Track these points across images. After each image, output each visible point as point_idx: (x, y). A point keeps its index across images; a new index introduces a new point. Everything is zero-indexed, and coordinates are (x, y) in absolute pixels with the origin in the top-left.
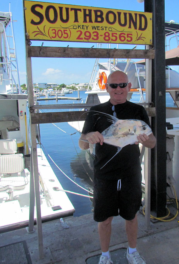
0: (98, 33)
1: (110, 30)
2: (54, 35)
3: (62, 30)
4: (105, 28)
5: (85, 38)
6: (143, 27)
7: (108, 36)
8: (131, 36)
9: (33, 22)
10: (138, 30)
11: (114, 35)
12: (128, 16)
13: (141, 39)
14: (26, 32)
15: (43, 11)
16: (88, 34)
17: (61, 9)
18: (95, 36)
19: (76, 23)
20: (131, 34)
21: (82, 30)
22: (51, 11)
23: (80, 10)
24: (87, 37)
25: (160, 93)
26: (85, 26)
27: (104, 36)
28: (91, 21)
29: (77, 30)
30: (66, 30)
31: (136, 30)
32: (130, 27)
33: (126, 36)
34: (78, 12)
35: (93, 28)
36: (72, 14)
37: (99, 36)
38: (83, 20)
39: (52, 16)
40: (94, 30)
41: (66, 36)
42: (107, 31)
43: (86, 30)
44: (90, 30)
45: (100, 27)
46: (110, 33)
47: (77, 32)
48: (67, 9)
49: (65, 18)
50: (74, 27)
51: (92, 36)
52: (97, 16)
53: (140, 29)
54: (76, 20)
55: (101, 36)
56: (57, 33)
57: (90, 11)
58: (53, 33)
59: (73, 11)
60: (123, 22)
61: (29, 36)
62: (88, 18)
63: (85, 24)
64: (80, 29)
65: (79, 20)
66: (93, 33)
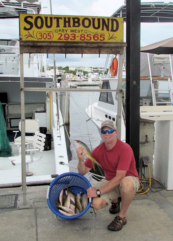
0: (75, 35)
1: (86, 32)
2: (40, 37)
3: (47, 33)
4: (81, 31)
5: (64, 39)
6: (115, 29)
7: (84, 37)
8: (103, 36)
9: (25, 29)
10: (110, 32)
11: (89, 36)
12: (101, 21)
13: (113, 39)
14: (20, 35)
15: (32, 21)
16: (67, 36)
17: (46, 18)
18: (72, 37)
19: (58, 28)
20: (104, 35)
21: (62, 33)
22: (39, 21)
23: (61, 18)
24: (67, 38)
25: (135, 82)
26: (65, 30)
27: (80, 37)
28: (69, 26)
29: (59, 33)
30: (50, 34)
31: (108, 32)
32: (103, 29)
33: (99, 36)
34: (60, 20)
35: (72, 31)
36: (55, 21)
37: (76, 37)
38: (63, 26)
39: (39, 24)
40: (72, 33)
41: (49, 37)
42: (83, 33)
43: (65, 33)
44: (69, 32)
45: (77, 31)
46: (86, 34)
47: (58, 34)
48: (51, 18)
49: (49, 24)
50: (56, 31)
51: (71, 37)
52: (74, 22)
53: (112, 30)
54: (58, 26)
55: (78, 37)
56: (42, 35)
57: (69, 19)
58: (40, 36)
59: (56, 19)
60: (96, 26)
61: (22, 38)
62: (67, 24)
63: (65, 28)
64: (60, 32)
65: (60, 26)
66: (71, 35)
